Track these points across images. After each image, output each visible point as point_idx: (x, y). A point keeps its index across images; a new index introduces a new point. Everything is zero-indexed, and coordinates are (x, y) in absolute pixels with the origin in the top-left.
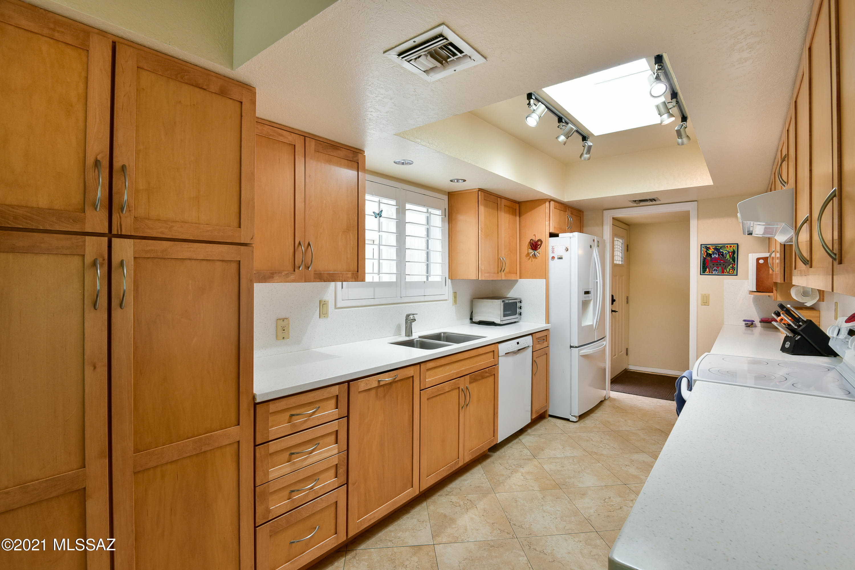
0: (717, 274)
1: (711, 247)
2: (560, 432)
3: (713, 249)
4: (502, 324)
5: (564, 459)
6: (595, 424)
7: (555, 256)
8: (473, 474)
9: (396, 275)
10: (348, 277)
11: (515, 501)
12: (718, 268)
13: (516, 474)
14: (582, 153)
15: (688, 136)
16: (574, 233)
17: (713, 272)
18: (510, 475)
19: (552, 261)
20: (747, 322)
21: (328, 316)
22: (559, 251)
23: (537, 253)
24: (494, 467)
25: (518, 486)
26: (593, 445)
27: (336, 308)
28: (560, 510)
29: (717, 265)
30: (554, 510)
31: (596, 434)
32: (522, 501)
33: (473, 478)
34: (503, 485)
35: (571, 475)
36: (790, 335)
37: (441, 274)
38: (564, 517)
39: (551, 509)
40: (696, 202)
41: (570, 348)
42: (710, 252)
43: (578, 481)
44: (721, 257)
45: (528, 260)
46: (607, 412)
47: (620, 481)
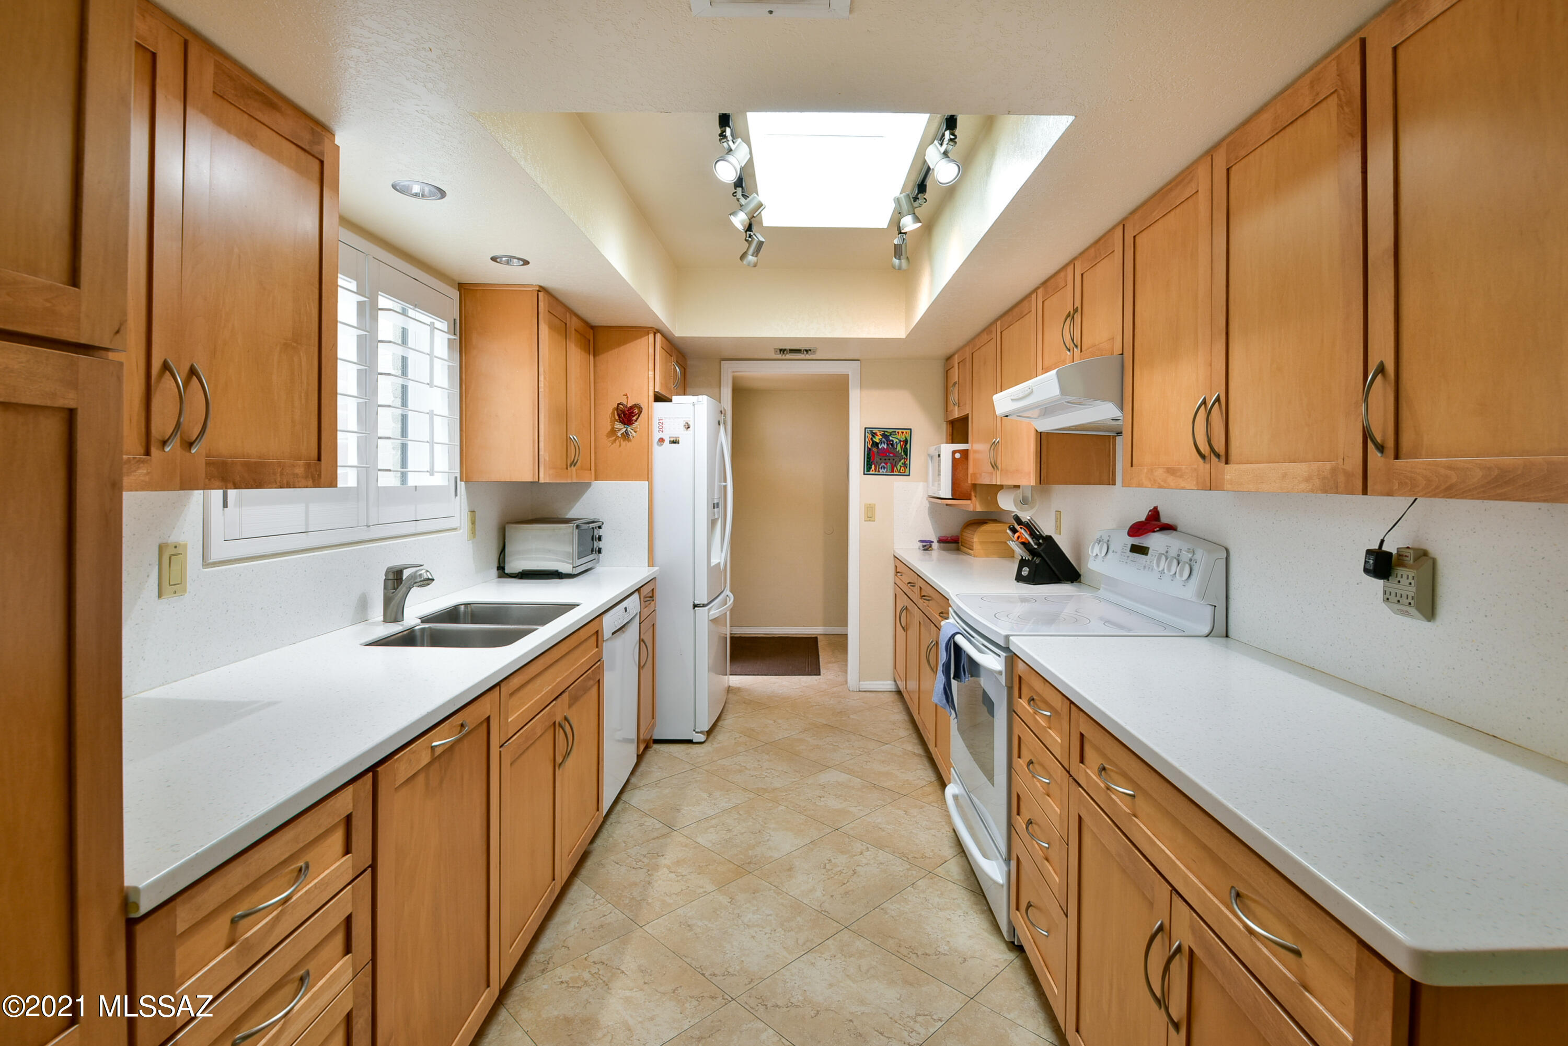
0: (885, 473)
1: (878, 432)
2: (688, 767)
3: (881, 435)
4: (576, 573)
5: (723, 815)
6: (735, 738)
7: (664, 438)
8: (575, 903)
9: (358, 471)
10: (297, 475)
11: (688, 928)
12: (886, 464)
13: (658, 872)
14: (744, 251)
15: (907, 258)
16: (700, 397)
17: (880, 470)
18: (647, 879)
19: (659, 448)
20: (924, 544)
21: (185, 591)
22: (672, 429)
23: (631, 431)
24: (609, 873)
25: (676, 894)
26: (752, 776)
27: (206, 563)
28: (772, 912)
29: (885, 459)
30: (761, 917)
31: (746, 755)
32: (700, 923)
33: (579, 913)
34: (648, 904)
35: (751, 842)
36: (1027, 557)
37: (447, 470)
38: (785, 924)
39: (755, 917)
40: (859, 362)
41: (694, 608)
42: (877, 439)
43: (767, 849)
44: (891, 448)
45: (612, 444)
46: (739, 712)
47: (827, 826)
